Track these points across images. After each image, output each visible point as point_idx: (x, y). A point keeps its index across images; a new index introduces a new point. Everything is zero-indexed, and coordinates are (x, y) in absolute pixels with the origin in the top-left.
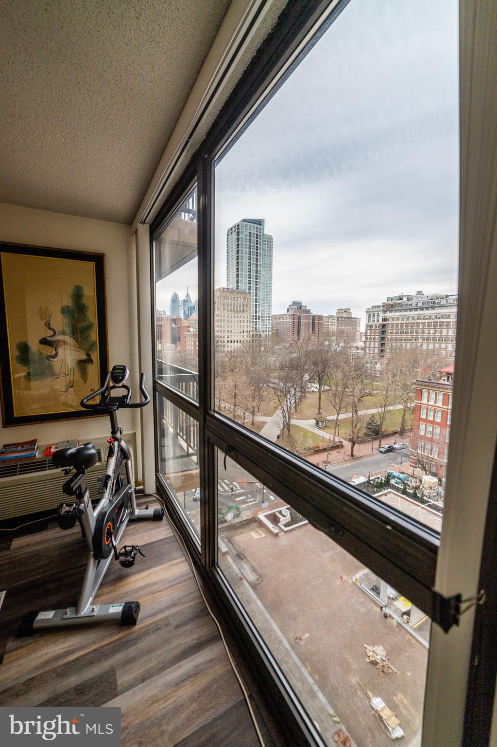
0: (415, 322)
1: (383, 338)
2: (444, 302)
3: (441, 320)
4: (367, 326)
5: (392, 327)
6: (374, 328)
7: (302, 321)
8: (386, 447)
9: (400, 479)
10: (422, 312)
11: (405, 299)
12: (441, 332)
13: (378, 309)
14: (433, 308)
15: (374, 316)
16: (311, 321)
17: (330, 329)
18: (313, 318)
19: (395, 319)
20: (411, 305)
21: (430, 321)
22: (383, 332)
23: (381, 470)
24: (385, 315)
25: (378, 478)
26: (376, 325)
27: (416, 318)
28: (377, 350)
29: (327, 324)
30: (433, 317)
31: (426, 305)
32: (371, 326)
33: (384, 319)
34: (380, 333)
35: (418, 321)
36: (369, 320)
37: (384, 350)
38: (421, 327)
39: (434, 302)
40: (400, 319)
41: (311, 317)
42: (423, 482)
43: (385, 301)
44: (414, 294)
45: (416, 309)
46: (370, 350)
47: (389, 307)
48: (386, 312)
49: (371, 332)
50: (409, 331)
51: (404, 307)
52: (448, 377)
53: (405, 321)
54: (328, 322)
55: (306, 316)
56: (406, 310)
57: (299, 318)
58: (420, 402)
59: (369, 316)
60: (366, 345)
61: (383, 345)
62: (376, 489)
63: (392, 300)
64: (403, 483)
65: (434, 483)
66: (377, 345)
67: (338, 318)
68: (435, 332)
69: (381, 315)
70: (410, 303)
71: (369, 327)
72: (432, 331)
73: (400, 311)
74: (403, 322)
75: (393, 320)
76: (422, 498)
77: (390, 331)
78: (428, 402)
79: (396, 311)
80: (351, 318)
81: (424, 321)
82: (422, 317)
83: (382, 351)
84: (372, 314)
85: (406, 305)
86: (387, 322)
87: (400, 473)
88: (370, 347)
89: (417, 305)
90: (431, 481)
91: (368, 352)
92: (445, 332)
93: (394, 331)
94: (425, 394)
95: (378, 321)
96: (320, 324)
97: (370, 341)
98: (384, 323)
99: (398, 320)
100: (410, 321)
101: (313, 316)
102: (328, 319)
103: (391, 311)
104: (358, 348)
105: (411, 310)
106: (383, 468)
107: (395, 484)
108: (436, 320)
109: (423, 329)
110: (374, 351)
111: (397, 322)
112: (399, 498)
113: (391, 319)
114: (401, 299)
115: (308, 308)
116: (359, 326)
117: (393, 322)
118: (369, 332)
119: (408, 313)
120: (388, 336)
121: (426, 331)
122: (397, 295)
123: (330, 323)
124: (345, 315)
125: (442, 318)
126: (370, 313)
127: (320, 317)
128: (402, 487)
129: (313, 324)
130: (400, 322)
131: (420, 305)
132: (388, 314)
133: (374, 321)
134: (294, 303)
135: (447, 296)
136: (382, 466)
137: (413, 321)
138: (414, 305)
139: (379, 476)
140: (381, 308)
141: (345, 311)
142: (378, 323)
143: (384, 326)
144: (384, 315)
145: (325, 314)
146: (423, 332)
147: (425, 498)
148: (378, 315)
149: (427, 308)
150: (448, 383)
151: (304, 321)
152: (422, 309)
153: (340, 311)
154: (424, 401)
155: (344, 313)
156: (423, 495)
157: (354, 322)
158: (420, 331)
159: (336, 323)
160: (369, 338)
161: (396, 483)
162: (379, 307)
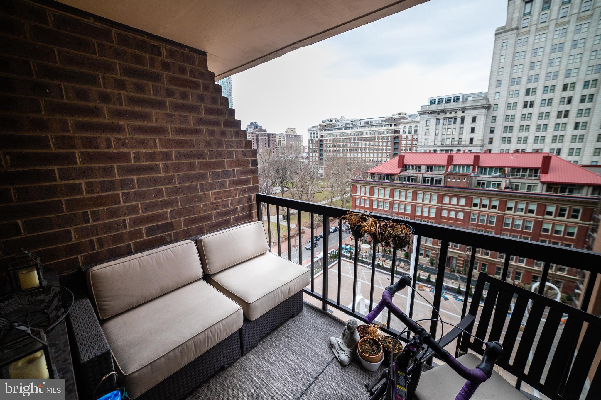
0: (341, 138)
1: (321, 150)
2: (359, 124)
3: (358, 136)
4: (309, 141)
5: (326, 141)
6: (314, 143)
7: (259, 138)
8: (334, 228)
9: (346, 249)
10: (345, 131)
11: (334, 121)
12: (358, 145)
13: (316, 129)
14: (352, 128)
15: (314, 134)
16: (267, 138)
17: (281, 144)
18: (268, 136)
19: (329, 136)
20: (338, 125)
21: (351, 137)
22: (321, 146)
23: (333, 245)
24: (322, 133)
25: (333, 251)
26: (315, 141)
27: (342, 135)
28: (317, 159)
29: (279, 140)
30: (353, 134)
31: (348, 126)
32: (312, 141)
33: (321, 136)
34: (319, 146)
35: (344, 137)
36: (311, 136)
37: (322, 159)
38: (345, 141)
39: (353, 123)
40: (332, 136)
41: (267, 135)
42: (362, 249)
43: (321, 123)
44: (339, 118)
45: (342, 129)
46: (312, 159)
47: (324, 127)
48: (322, 130)
49: (313, 146)
50: (338, 144)
51: (334, 127)
52: (372, 176)
53: (335, 138)
54: (280, 139)
55: (263, 134)
56: (335, 129)
57: (257, 136)
58: (355, 194)
59: (311, 134)
60: (309, 155)
61: (321, 155)
62: (332, 259)
63: (325, 122)
64: (349, 252)
65: (368, 248)
66: (317, 155)
67: (287, 136)
68: (354, 145)
69: (319, 133)
70: (337, 124)
71: (311, 142)
72: (352, 144)
73: (332, 130)
74: (333, 138)
75: (327, 137)
76: (362, 260)
77: (325, 145)
78: (360, 194)
79: (329, 130)
80: (296, 135)
81: (347, 137)
82: (346, 134)
83: (321, 159)
84: (312, 132)
85: (335, 126)
86: (323, 138)
87: (346, 245)
88: (312, 157)
89: (342, 125)
90: (367, 247)
91: (311, 160)
92: (360, 144)
93: (328, 145)
94: (358, 189)
95: (317, 137)
96: (274, 141)
97: (312, 153)
98: (321, 139)
99: (330, 136)
100: (338, 137)
101: (268, 134)
102: (280, 136)
103: (325, 130)
104: (303, 158)
105: (338, 129)
106: (334, 243)
107: (345, 254)
108: (354, 137)
109: (347, 143)
110: (315, 160)
111: (330, 138)
112: (348, 263)
113: (325, 136)
114: (331, 121)
115: (263, 128)
116: (302, 141)
117: (327, 138)
118: (311, 146)
119: (336, 131)
120: (325, 148)
121: (349, 144)
122: (329, 118)
123: (281, 140)
124: (292, 133)
125: (358, 135)
126: (311, 131)
127: (274, 135)
128: (349, 255)
129: (269, 140)
130: (332, 138)
131: (344, 125)
132: (324, 132)
133: (314, 137)
134: (252, 124)
135: (360, 120)
136: (333, 242)
137: (340, 137)
138: (340, 126)
139: (333, 250)
140: (319, 128)
141: (292, 130)
142: (317, 139)
143: (321, 141)
144: (320, 133)
145: (277, 133)
146: (347, 145)
147: (364, 259)
148: (317, 133)
149: (349, 128)
150: (372, 180)
151: (261, 138)
152: (345, 129)
153: (288, 130)
154: (358, 194)
155: (291, 132)
156: (362, 258)
157: (298, 138)
158: (345, 144)
159: (286, 139)
160: (311, 150)
161: (344, 252)
162: (317, 127)
